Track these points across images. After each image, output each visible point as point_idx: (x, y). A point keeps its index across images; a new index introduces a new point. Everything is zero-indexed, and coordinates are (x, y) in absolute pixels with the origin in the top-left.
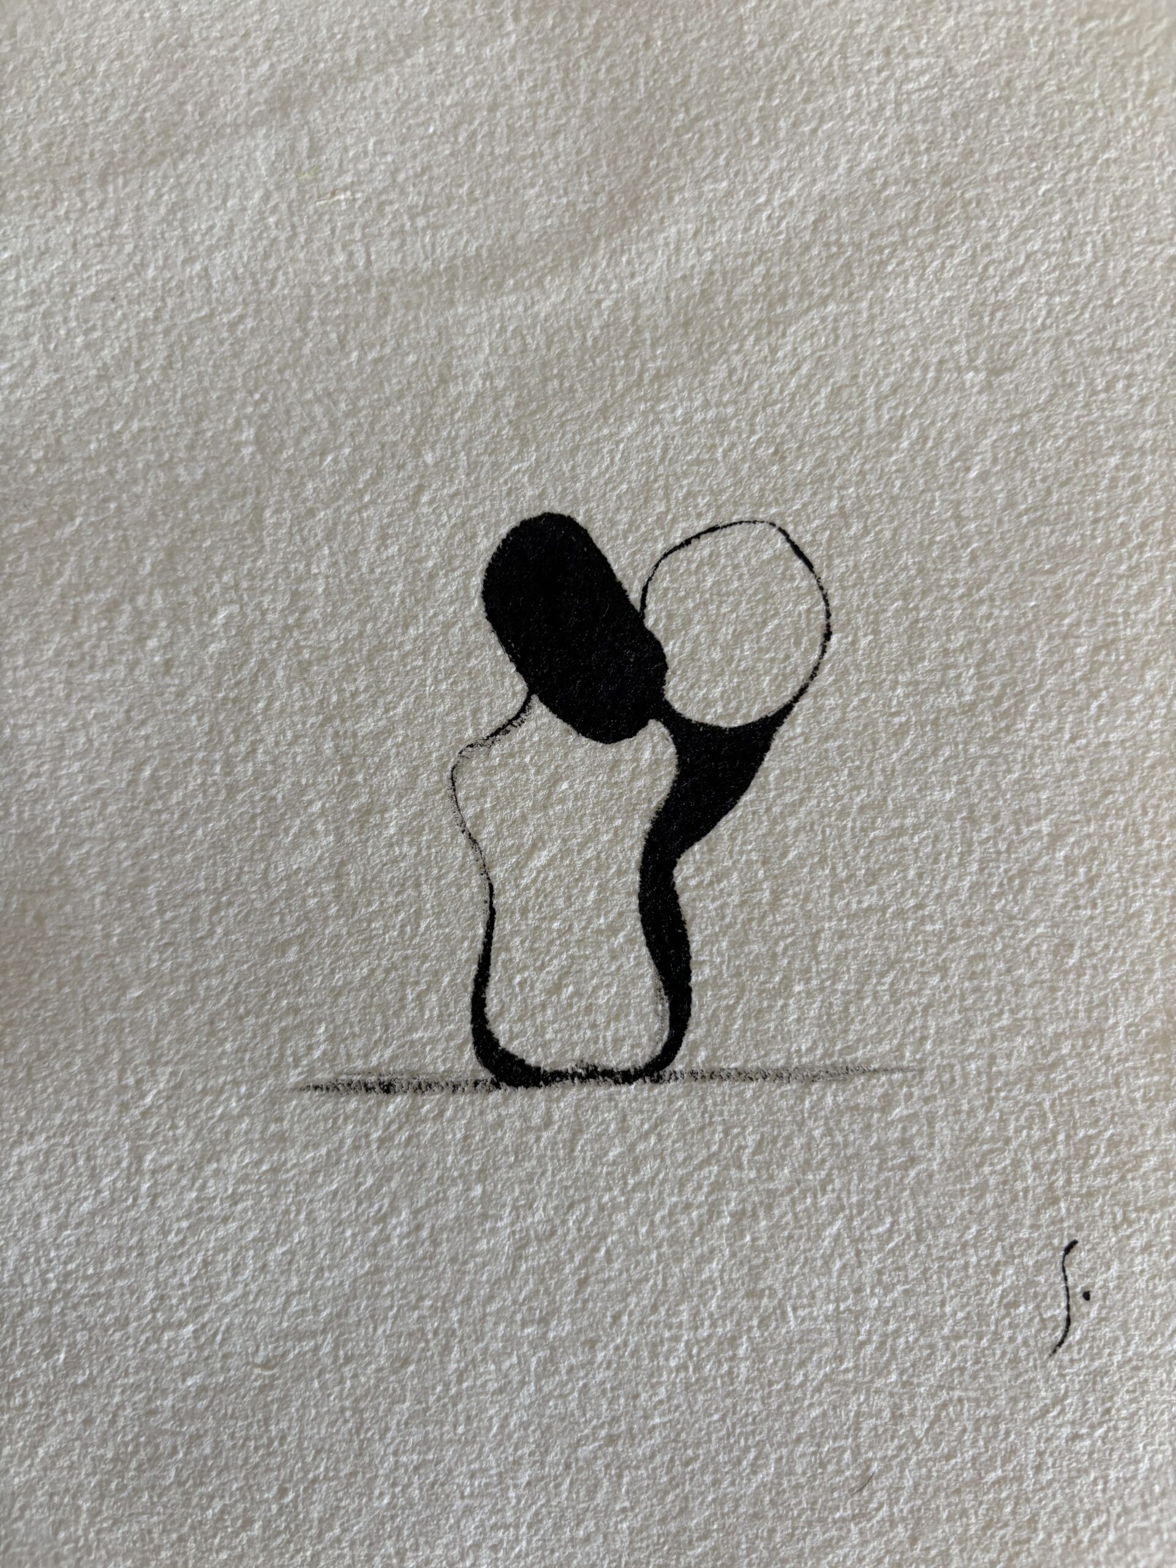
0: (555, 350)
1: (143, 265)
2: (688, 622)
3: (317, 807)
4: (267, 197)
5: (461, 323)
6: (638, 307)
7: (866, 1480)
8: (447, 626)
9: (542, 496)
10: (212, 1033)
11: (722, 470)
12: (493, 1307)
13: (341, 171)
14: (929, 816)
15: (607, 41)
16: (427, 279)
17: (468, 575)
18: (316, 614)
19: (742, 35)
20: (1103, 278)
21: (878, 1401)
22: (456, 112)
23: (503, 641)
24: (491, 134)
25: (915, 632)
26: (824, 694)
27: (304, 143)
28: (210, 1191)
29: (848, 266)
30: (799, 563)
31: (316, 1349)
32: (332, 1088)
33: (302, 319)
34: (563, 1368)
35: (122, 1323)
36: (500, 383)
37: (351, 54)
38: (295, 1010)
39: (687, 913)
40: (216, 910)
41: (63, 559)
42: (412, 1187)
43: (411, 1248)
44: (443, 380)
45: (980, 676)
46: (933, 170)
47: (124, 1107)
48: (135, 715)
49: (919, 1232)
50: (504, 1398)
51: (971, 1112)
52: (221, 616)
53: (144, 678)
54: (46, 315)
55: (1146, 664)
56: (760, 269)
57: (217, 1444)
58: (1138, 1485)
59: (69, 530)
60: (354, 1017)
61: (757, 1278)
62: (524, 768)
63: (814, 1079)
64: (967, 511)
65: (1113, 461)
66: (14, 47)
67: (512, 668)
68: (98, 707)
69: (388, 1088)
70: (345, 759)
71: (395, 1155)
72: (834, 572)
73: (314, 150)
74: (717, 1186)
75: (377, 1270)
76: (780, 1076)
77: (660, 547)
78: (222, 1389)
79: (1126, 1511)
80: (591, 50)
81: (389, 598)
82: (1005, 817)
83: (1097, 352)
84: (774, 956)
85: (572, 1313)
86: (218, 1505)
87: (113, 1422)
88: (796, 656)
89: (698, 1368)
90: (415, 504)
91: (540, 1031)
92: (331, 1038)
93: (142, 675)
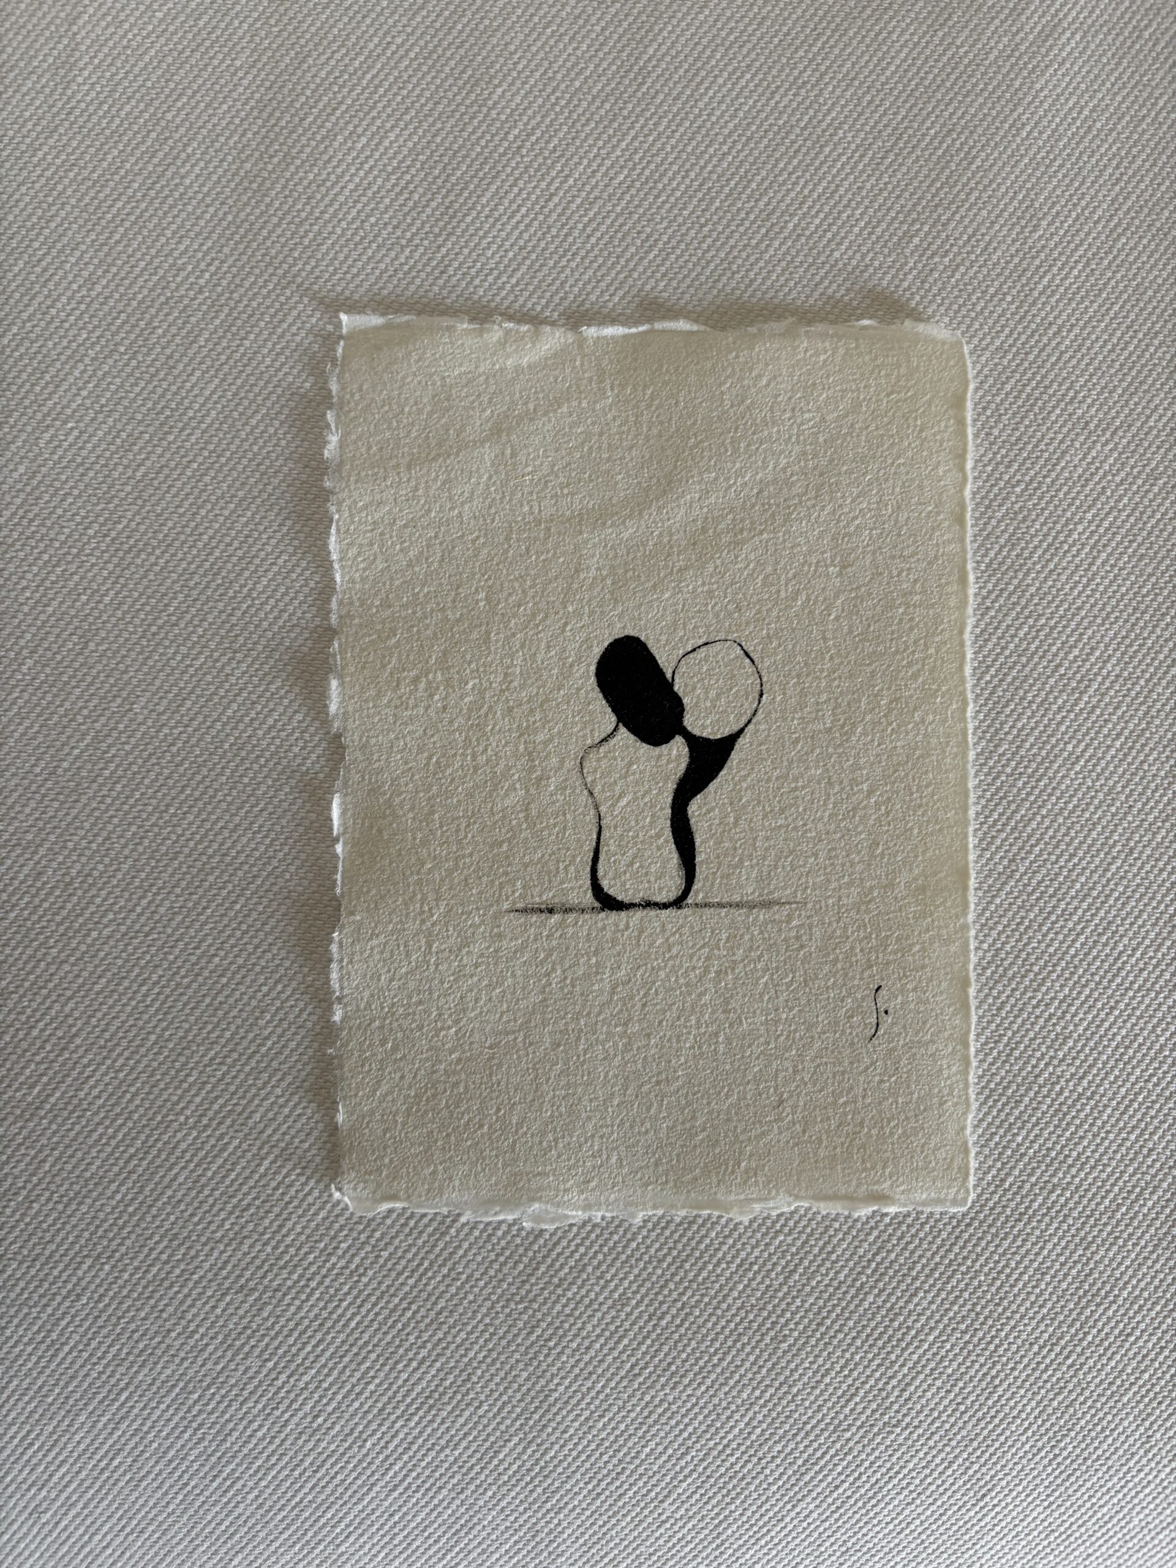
0: (631, 556)
1: (429, 510)
2: (694, 688)
3: (516, 777)
4: (490, 477)
5: (586, 542)
6: (671, 535)
7: (781, 1102)
8: (579, 690)
9: (624, 627)
10: (466, 885)
11: (711, 616)
12: (601, 1018)
13: (527, 466)
14: (809, 781)
15: (657, 402)
16: (568, 520)
17: (589, 665)
18: (516, 684)
19: (723, 400)
20: (896, 521)
21: (786, 1064)
22: (583, 436)
23: (605, 697)
24: (600, 448)
25: (803, 694)
26: (760, 723)
27: (509, 451)
28: (465, 961)
29: (773, 515)
30: (748, 661)
31: (515, 1039)
32: (524, 911)
33: (508, 539)
34: (635, 1047)
35: (420, 1028)
36: (604, 573)
37: (531, 406)
38: (506, 874)
39: (694, 828)
40: (468, 826)
41: (391, 655)
42: (563, 959)
43: (562, 988)
44: (577, 571)
45: (834, 714)
46: (815, 468)
47: (423, 921)
48: (429, 733)
49: (805, 981)
50: (606, 1063)
51: (830, 924)
52: (470, 684)
53: (433, 714)
54: (382, 534)
55: (915, 709)
56: (730, 516)
57: (466, 1087)
58: (912, 1106)
59: (393, 641)
60: (534, 877)
61: (728, 1003)
62: (615, 759)
63: (754, 907)
64: (829, 635)
65: (901, 611)
66: (361, 397)
67: (609, 710)
68: (410, 728)
69: (551, 911)
70: (530, 754)
71: (554, 943)
72: (765, 665)
73: (514, 455)
74: (708, 958)
75: (545, 1000)
76: (738, 905)
77: (681, 652)
78: (469, 1059)
79: (907, 1118)
80: (649, 406)
81: (551, 676)
82: (846, 782)
83: (893, 557)
84: (735, 849)
85: (639, 1020)
86: (466, 1117)
87: (415, 1077)
88: (746, 705)
89: (700, 1047)
90: (563, 631)
91: (624, 884)
92: (524, 887)
93: (432, 712)
